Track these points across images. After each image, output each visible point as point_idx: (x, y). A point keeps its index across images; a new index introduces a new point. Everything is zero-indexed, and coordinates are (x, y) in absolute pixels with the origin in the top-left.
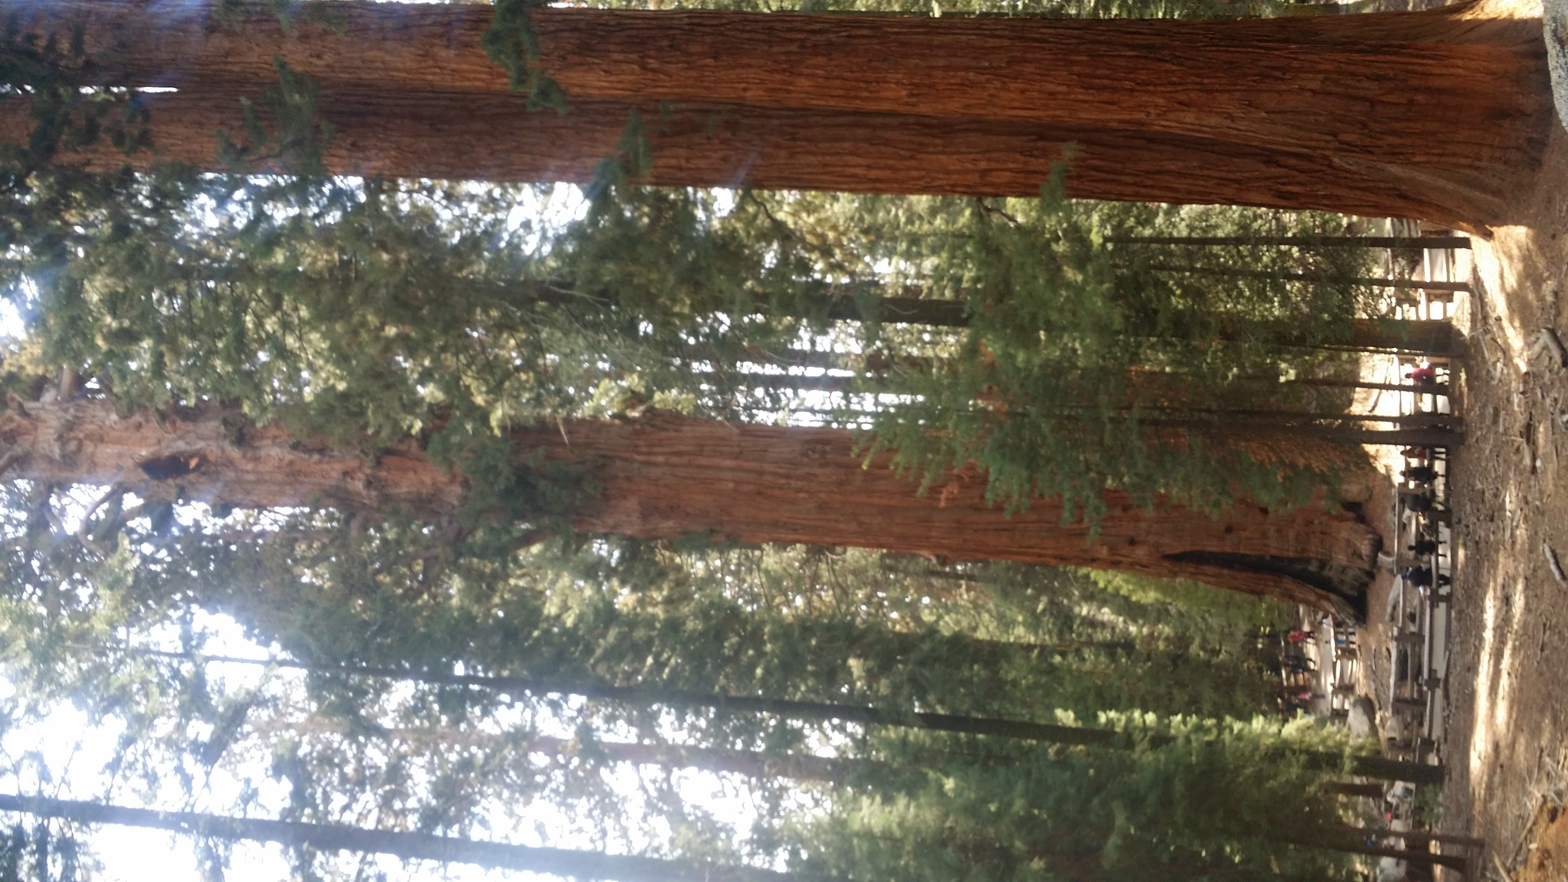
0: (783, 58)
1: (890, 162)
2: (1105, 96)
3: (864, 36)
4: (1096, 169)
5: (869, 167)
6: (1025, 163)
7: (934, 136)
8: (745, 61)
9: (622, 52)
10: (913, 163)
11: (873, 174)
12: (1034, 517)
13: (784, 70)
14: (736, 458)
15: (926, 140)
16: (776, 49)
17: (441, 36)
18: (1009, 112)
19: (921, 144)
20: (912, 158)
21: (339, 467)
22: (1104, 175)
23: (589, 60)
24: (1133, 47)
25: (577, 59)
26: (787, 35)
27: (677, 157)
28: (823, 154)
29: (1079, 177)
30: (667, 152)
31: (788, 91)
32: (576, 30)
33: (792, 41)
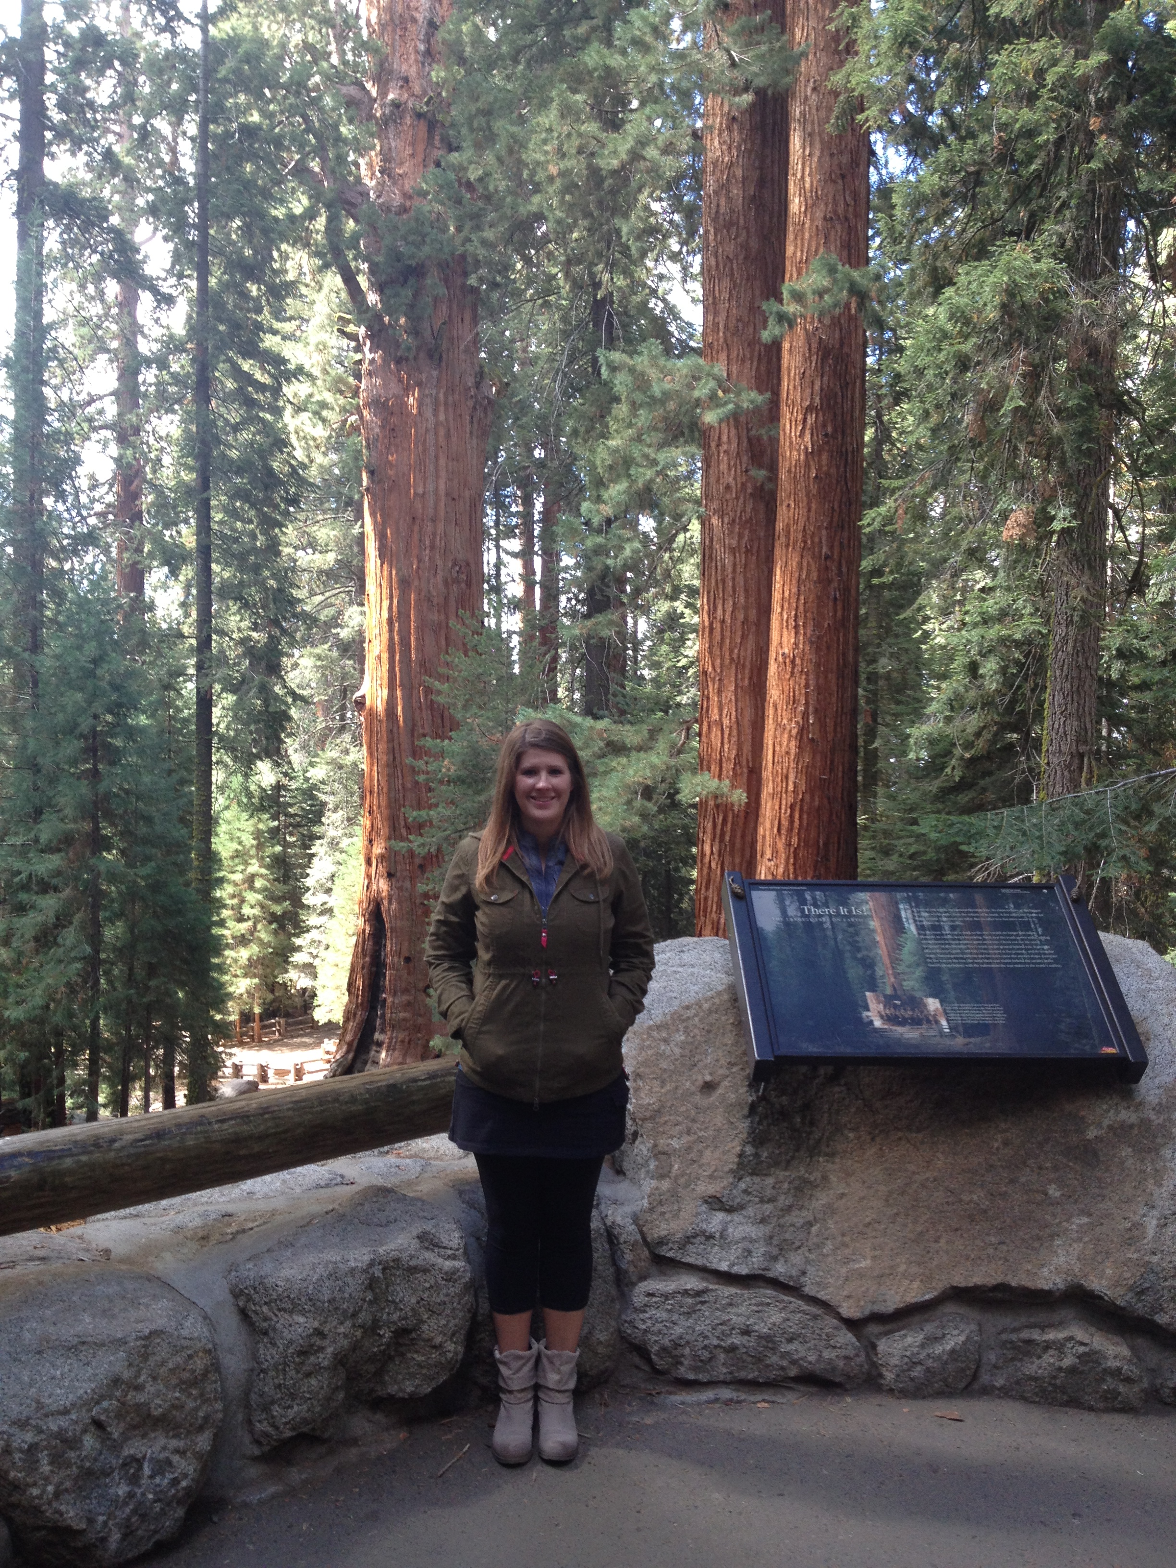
0: (817, 540)
1: (728, 641)
2: (785, 823)
3: (835, 612)
4: (725, 820)
5: (723, 622)
6: (729, 759)
7: (750, 678)
8: (814, 506)
9: (822, 389)
10: (727, 661)
11: (717, 625)
12: (409, 785)
13: (805, 542)
14: (447, 495)
15: (747, 671)
16: (824, 532)
17: (835, 212)
18: (770, 743)
19: (744, 666)
20: (732, 659)
21: (413, 72)
22: (719, 827)
23: (814, 358)
24: (826, 844)
25: (814, 346)
26: (836, 544)
27: (729, 442)
28: (734, 579)
29: (717, 806)
30: (733, 432)
31: (787, 546)
32: (842, 344)
33: (831, 548)
